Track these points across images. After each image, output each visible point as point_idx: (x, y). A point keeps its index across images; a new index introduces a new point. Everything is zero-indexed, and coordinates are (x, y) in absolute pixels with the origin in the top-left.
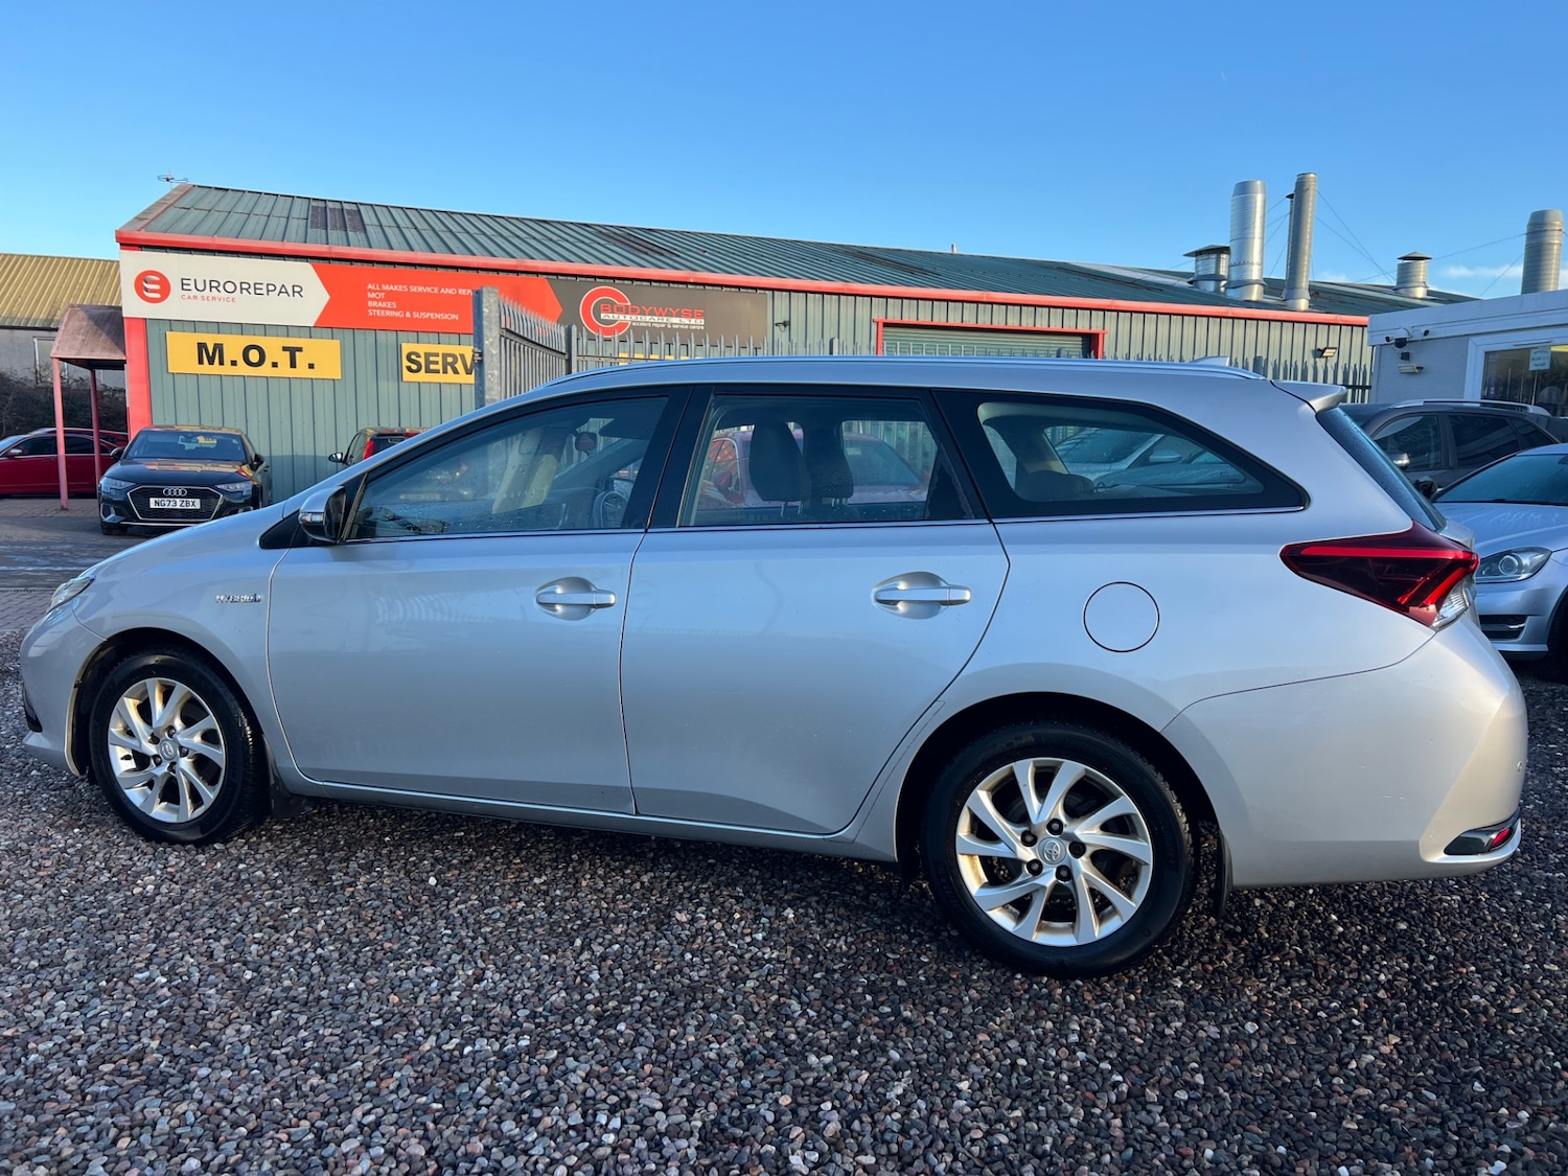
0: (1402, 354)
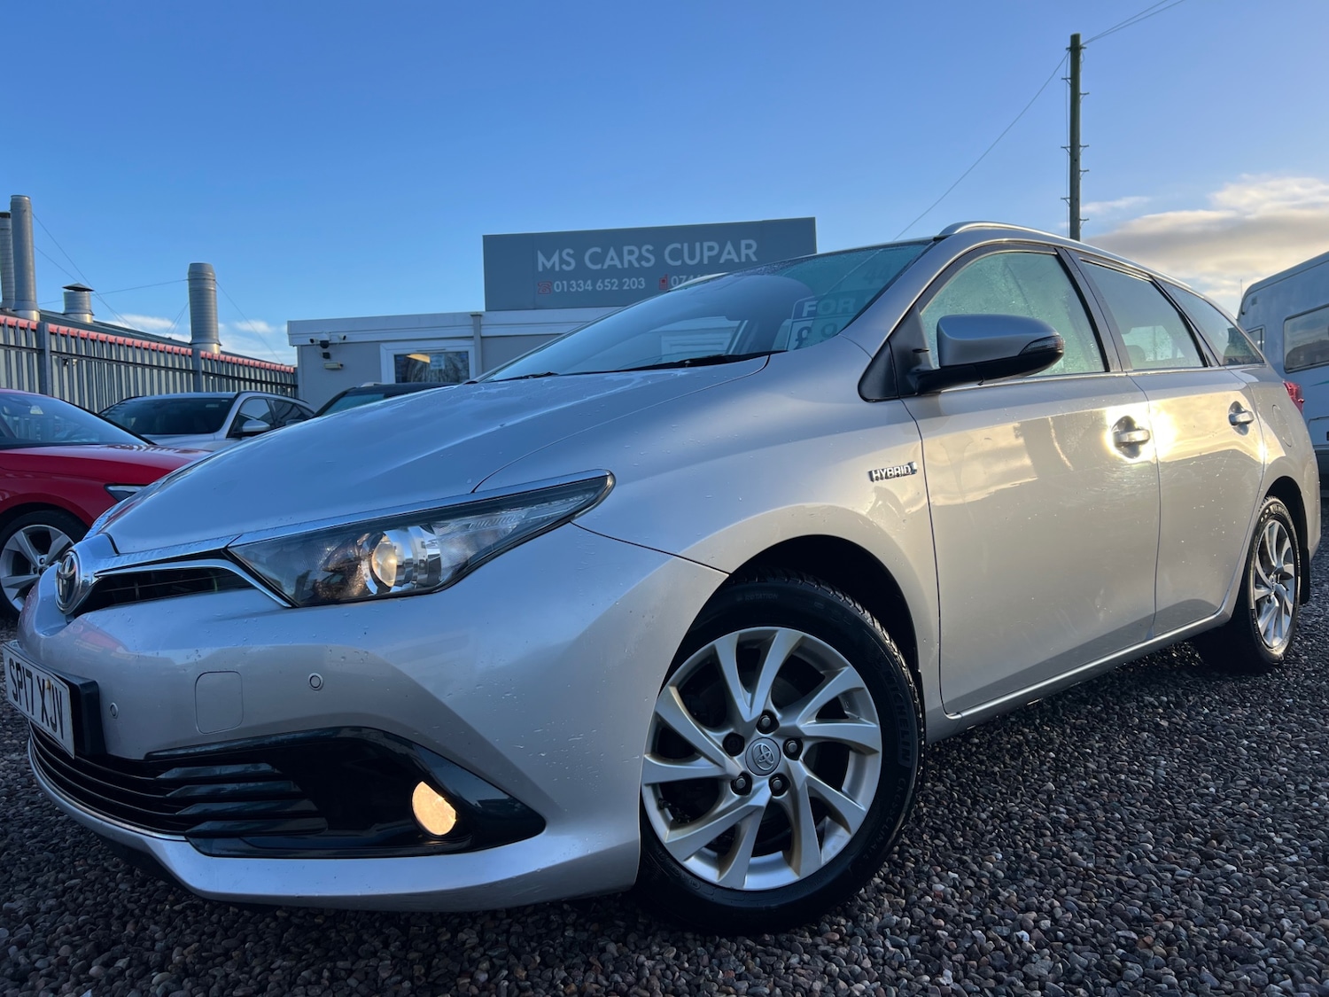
0: (324, 353)
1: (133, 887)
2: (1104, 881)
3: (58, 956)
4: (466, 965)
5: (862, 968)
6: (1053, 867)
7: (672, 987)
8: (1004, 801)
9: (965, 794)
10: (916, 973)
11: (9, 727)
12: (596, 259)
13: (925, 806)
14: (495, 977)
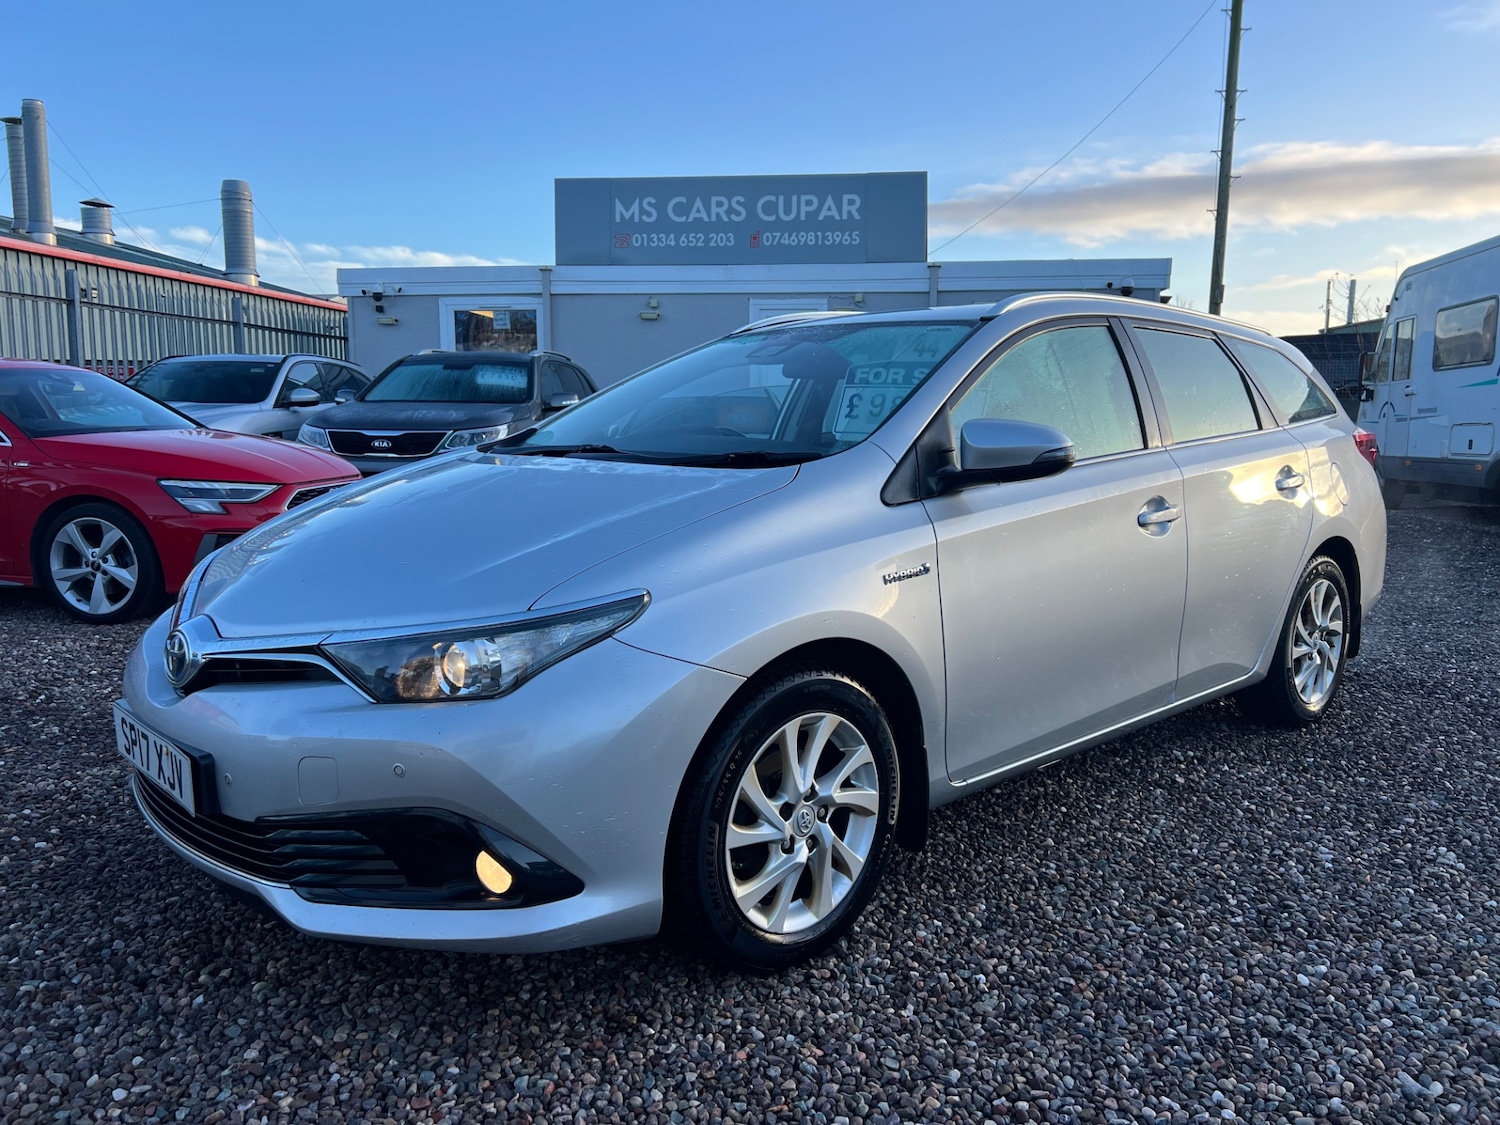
0: (377, 307)
1: (226, 905)
2: (1064, 934)
3: (170, 965)
4: (512, 985)
5: (841, 1000)
6: (1026, 919)
7: (680, 1011)
8: (1004, 855)
9: (972, 846)
10: (884, 1007)
11: (83, 738)
12: (681, 210)
13: (932, 857)
14: (535, 997)
